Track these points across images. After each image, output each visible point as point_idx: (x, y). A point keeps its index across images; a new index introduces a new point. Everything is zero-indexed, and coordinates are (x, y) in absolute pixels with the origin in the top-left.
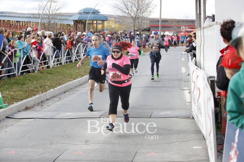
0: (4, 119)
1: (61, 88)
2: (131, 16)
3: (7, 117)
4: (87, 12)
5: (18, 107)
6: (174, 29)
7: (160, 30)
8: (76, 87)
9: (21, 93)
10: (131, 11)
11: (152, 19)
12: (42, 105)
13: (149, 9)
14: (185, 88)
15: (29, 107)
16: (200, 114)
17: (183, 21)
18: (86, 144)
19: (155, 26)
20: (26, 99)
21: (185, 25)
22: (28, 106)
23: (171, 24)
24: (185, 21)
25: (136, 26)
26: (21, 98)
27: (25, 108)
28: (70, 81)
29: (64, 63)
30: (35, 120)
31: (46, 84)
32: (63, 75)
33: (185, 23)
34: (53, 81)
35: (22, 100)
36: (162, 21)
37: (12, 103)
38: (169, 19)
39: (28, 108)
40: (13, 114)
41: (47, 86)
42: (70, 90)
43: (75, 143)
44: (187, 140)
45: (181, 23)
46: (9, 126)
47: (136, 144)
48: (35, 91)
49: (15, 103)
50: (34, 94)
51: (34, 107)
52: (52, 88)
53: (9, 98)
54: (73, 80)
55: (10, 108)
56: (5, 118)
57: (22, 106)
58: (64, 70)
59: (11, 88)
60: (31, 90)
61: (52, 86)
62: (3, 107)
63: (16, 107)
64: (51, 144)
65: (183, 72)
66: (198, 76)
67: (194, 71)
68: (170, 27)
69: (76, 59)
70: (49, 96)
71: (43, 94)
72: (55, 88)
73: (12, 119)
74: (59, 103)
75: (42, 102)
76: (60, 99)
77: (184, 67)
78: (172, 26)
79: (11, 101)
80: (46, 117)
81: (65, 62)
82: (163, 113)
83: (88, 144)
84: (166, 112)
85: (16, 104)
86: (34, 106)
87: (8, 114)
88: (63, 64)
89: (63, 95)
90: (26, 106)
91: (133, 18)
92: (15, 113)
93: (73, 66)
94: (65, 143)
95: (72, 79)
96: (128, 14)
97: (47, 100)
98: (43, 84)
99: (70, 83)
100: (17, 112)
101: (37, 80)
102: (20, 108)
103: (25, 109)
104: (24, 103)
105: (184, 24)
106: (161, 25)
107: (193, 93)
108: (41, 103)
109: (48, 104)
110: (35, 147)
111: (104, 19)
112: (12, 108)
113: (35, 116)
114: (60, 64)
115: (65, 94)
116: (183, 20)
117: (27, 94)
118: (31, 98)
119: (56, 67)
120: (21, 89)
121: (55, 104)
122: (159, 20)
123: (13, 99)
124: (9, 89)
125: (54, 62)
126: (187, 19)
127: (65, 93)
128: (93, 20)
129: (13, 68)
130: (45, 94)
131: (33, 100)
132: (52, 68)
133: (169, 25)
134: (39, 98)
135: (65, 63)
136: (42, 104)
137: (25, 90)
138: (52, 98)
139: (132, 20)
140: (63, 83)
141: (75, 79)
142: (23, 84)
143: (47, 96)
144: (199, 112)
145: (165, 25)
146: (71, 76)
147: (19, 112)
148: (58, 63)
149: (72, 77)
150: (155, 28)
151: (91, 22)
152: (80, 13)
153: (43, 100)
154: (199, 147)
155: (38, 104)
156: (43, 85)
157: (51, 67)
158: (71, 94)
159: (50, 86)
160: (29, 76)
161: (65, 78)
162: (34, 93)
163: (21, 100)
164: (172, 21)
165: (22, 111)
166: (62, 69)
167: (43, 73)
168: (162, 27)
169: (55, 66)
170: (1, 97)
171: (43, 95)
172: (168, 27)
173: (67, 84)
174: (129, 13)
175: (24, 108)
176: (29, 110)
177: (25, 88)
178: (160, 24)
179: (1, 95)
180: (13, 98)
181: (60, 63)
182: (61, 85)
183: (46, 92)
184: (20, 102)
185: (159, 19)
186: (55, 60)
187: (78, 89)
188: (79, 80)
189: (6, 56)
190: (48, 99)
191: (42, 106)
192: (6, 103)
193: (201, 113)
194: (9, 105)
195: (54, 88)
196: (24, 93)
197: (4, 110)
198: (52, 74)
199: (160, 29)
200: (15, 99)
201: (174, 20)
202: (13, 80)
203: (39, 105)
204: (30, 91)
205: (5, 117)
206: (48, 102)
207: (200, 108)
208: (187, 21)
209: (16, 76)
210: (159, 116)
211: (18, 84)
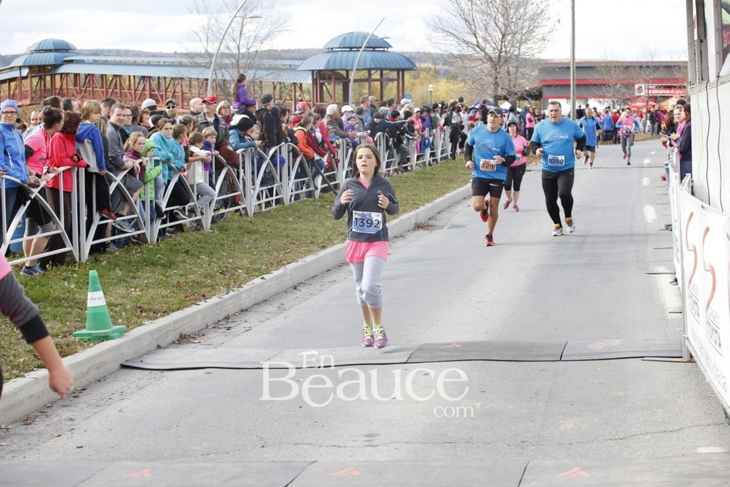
0: (113, 373)
1: (285, 274)
2: (486, 54)
3: (124, 367)
4: (352, 46)
5: (156, 336)
6: (614, 91)
7: (572, 94)
8: (328, 270)
9: (165, 292)
10: (485, 40)
11: (547, 63)
12: (229, 328)
13: (539, 32)
14: (658, 268)
15: (190, 333)
16: (717, 346)
17: (641, 67)
18: (367, 443)
19: (557, 83)
20: (178, 310)
21: (648, 78)
22: (187, 331)
23: (606, 77)
24: (647, 67)
25: (500, 83)
26: (165, 308)
27: (178, 337)
28: (310, 252)
29: (290, 200)
30: (208, 373)
31: (238, 263)
32: (287, 236)
33: (648, 73)
34: (259, 255)
35: (168, 314)
36: (577, 67)
37: (137, 323)
38: (598, 62)
39: (185, 337)
40: (141, 357)
41: (240, 271)
42: (310, 282)
43: (334, 444)
44: (676, 428)
45: (633, 73)
46: (132, 393)
47: (522, 442)
48: (206, 286)
49: (147, 323)
50: (204, 296)
51: (203, 335)
52: (258, 276)
53: (128, 307)
54: (319, 251)
55: (131, 337)
56: (118, 370)
57: (168, 332)
58: (290, 219)
59: (132, 278)
60: (194, 281)
61: (256, 270)
62: (111, 335)
63: (151, 333)
64: (263, 447)
65: (649, 221)
66: (707, 230)
67: (692, 214)
68: (604, 85)
69: (326, 185)
70: (248, 300)
71: (231, 293)
72: (265, 276)
73: (139, 371)
74: (279, 320)
75: (227, 318)
76: (281, 309)
77: (652, 205)
78: (607, 83)
79: (134, 317)
80: (241, 363)
81: (291, 196)
82: (598, 347)
83: (374, 443)
84: (608, 341)
85: (149, 326)
86: (203, 332)
87: (127, 355)
88: (287, 202)
89: (292, 296)
90: (181, 333)
91: (490, 59)
92: (149, 353)
93: (318, 207)
94: (306, 444)
95: (316, 248)
96: (477, 49)
97: (242, 311)
98: (229, 263)
99: (310, 258)
100: (154, 350)
101: (212, 253)
102: (164, 336)
103: (178, 340)
104: (174, 322)
105: (644, 76)
106: (576, 78)
107: (690, 284)
108: (225, 322)
109: (247, 325)
110: (212, 455)
111: (402, 67)
112: (138, 338)
113: (209, 362)
114: (278, 201)
115: (297, 294)
116: (641, 62)
117: (182, 296)
118: (194, 306)
119: (266, 212)
120: (164, 279)
121: (267, 322)
122: (568, 66)
123: (141, 312)
124: (125, 281)
125: (258, 198)
126: (654, 60)
127: (295, 291)
128: (369, 70)
129: (138, 218)
130: (237, 295)
131: (200, 311)
132: (254, 214)
133: (598, 79)
134: (219, 306)
135: (293, 199)
136: (228, 326)
137: (175, 282)
138: (256, 304)
139: (488, 65)
140: (290, 261)
141: (324, 247)
142: (169, 265)
143: (243, 301)
144: (712, 341)
145: (588, 78)
146: (313, 237)
147: (159, 350)
148: (270, 199)
149: (316, 242)
150: (558, 87)
151: (364, 74)
152: (332, 49)
153: (231, 312)
154: (715, 450)
155: (217, 325)
156: (228, 265)
157: (251, 211)
158: (315, 292)
159: (248, 268)
160: (185, 239)
161: (294, 244)
162: (203, 291)
163: (166, 313)
164: (607, 66)
165: (167, 347)
166: (283, 216)
167: (227, 230)
168: (578, 85)
169: (261, 208)
170: (105, 304)
171: (230, 298)
172: (596, 85)
173: (301, 262)
174: (478, 46)
175: (174, 336)
176: (190, 342)
177: (174, 275)
178: (572, 77)
179: (104, 299)
180: (140, 307)
181: (276, 200)
182: (284, 265)
183: (240, 289)
184: (161, 319)
185: (569, 63)
186: (262, 191)
187: (334, 276)
188: (338, 251)
189: (116, 181)
190: (247, 310)
191: (229, 331)
192: (120, 324)
193: (718, 343)
194: (129, 328)
195: (263, 274)
196: (174, 292)
197: (113, 345)
198: (256, 232)
199: (573, 92)
200: (145, 311)
201: (613, 65)
202: (136, 254)
203: (220, 326)
204: (191, 284)
205: (117, 365)
206: (246, 318)
207: (716, 328)
208: (653, 65)
209: (146, 242)
210: (587, 355)
211: (152, 264)
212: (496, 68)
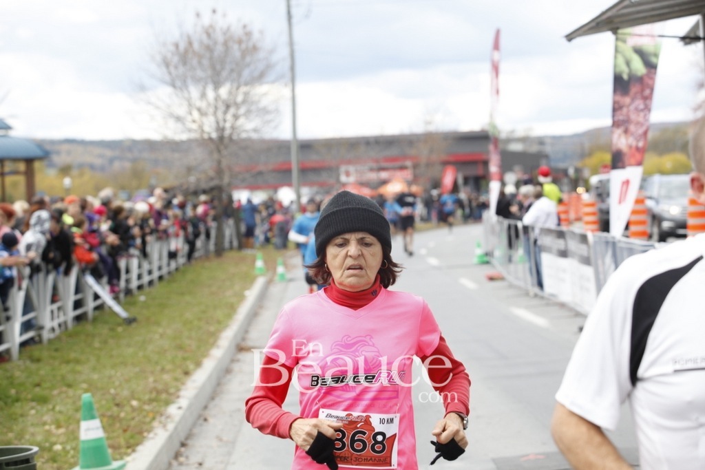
7: (295, 180)
178: (294, 159)
185: (289, 141)
199: (297, 177)
212: (219, 151)
